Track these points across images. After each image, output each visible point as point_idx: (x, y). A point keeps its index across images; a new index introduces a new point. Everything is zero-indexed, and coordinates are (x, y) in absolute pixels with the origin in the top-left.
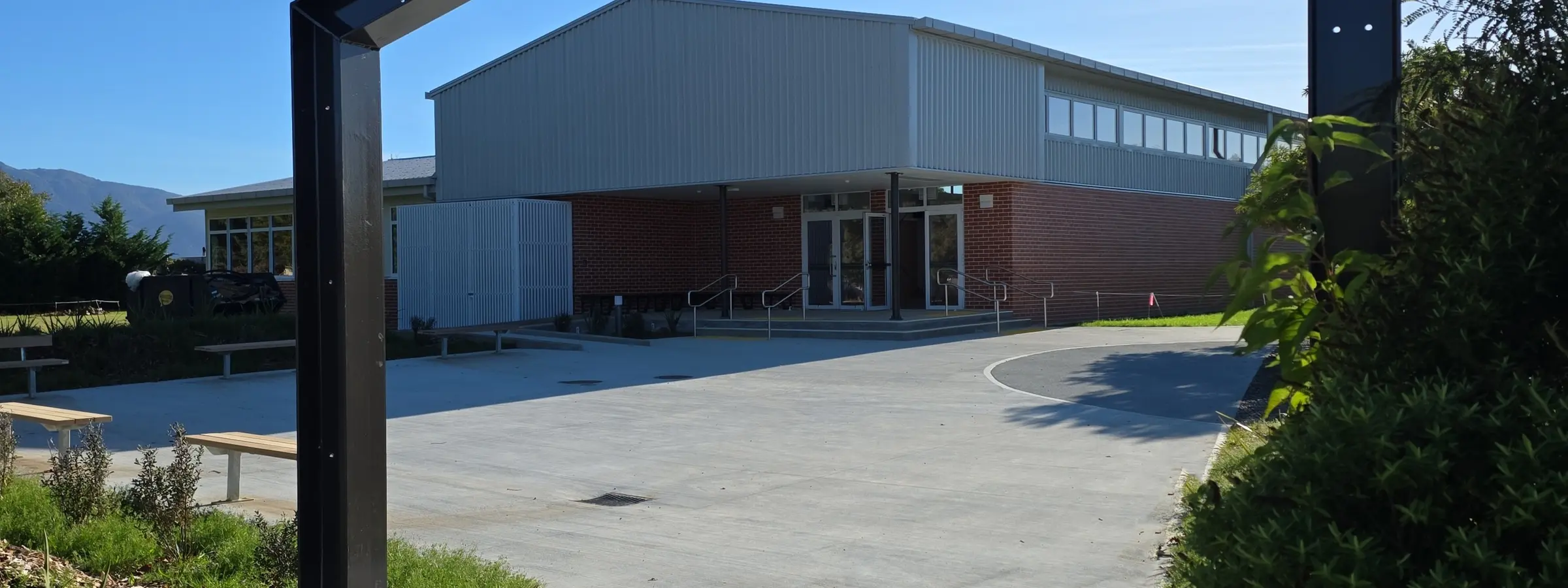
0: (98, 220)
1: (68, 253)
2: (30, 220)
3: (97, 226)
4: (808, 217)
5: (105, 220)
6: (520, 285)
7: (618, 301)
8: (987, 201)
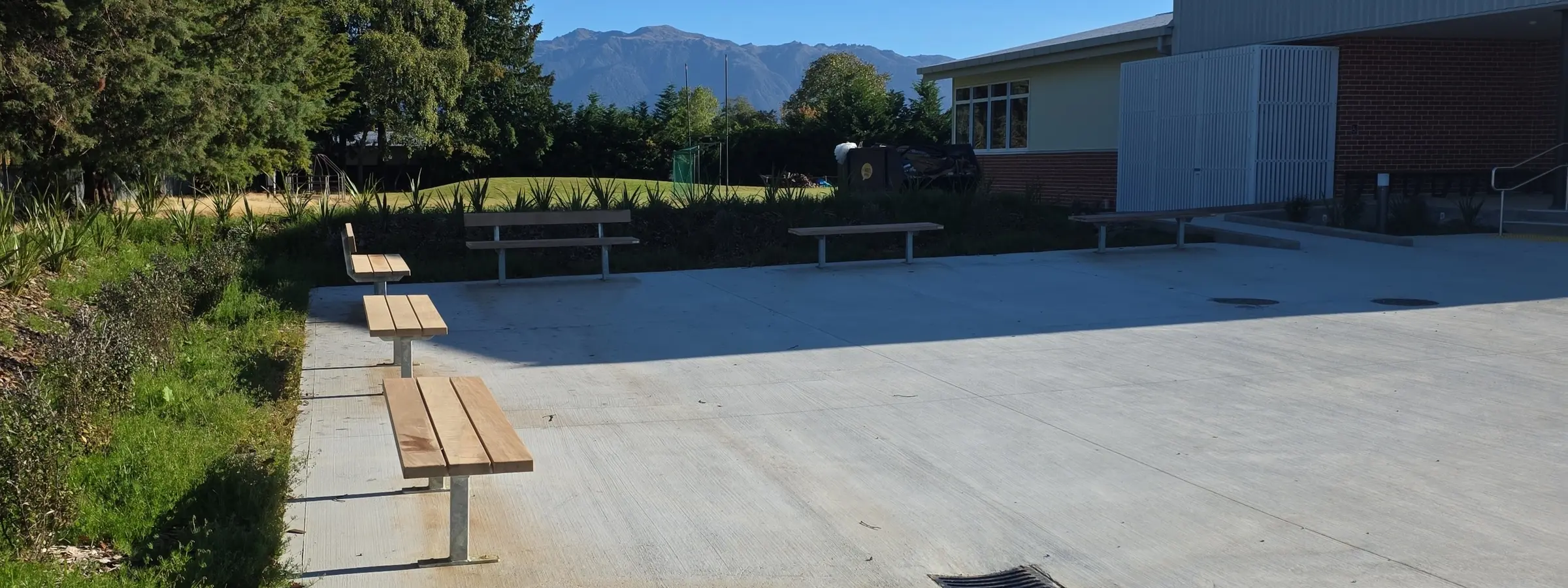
0: (917, 97)
1: (889, 128)
2: (859, 98)
3: (915, 102)
5: (922, 97)
6: (1258, 158)
7: (1383, 180)
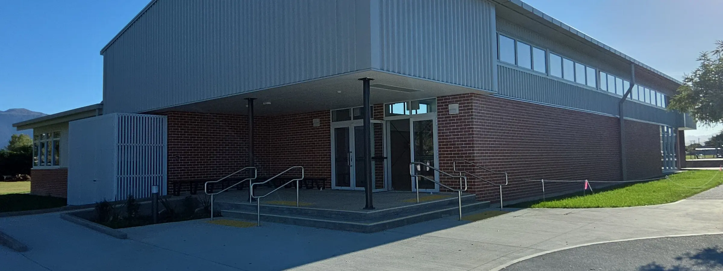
4: (334, 125)
6: (118, 174)
8: (454, 109)
